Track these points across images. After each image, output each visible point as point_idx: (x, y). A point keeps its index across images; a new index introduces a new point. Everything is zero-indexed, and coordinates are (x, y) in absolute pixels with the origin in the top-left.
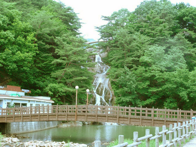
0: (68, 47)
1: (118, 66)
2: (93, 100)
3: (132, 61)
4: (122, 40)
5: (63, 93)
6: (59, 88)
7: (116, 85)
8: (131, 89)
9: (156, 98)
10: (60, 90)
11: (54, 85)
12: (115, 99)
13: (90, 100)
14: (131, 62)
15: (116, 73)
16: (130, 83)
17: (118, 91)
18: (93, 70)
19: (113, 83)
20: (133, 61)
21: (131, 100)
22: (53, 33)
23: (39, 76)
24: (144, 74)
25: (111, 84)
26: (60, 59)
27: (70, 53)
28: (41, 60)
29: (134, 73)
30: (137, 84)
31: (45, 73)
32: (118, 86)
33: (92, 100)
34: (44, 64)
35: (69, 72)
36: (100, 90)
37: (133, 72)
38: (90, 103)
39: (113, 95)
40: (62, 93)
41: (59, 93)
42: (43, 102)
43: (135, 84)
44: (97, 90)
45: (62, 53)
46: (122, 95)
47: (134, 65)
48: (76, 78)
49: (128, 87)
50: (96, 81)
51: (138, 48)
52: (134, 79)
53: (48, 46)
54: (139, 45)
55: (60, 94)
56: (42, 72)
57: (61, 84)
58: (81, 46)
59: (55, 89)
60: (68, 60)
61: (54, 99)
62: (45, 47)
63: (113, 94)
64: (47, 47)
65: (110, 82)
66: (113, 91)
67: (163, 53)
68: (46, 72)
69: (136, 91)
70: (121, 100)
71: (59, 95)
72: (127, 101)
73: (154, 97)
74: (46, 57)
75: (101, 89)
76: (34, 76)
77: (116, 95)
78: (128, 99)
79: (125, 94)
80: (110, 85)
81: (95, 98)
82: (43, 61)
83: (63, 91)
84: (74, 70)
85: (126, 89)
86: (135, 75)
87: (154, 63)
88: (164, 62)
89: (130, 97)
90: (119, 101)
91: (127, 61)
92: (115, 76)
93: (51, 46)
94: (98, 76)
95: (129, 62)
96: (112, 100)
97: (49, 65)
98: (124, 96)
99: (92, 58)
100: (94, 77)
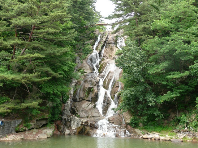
3: (142, 31)
9: (181, 91)
18: (110, 56)
36: (107, 81)
39: (122, 88)
50: (106, 69)
73: (178, 89)
81: (96, 94)
96: (120, 95)
99: (112, 41)
100: (105, 64)
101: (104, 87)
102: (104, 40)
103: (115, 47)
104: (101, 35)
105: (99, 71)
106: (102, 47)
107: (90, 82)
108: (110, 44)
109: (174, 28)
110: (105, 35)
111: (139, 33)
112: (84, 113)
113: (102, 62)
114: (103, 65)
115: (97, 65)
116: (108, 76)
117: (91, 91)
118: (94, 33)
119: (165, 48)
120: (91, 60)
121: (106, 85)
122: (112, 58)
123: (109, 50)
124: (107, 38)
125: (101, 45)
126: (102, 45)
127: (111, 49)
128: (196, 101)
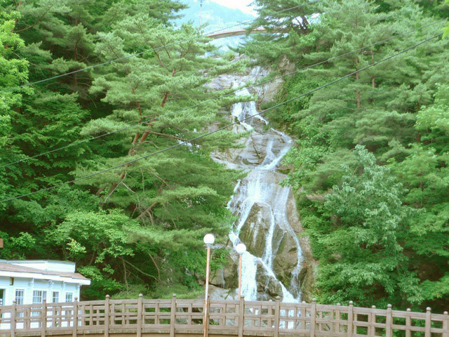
0: (143, 71)
1: (326, 137)
2: (228, 272)
3: (387, 125)
4: (349, 39)
5: (126, 246)
6: (108, 228)
7: (319, 215)
8: (380, 233)
10: (114, 234)
11: (91, 216)
12: (317, 270)
13: (218, 274)
14: (384, 129)
15: (322, 168)
16: (376, 212)
17: (326, 240)
19: (306, 206)
20: (391, 122)
21: (380, 277)
22: (81, 12)
23: (24, 179)
24: (432, 175)
25: (299, 209)
26: (114, 119)
27: (153, 93)
28: (33, 115)
29: (392, 172)
30: (404, 214)
31: (48, 167)
32: (328, 219)
33: (224, 272)
34: (45, 134)
35: (146, 170)
37: (389, 168)
38: (217, 286)
39: (305, 255)
40: (119, 248)
41: (109, 245)
42: (56, 282)
43: (398, 214)
45: (122, 95)
46: (345, 256)
47: (393, 143)
48: (173, 189)
49: (367, 227)
51: (413, 73)
52: (393, 194)
53: (62, 65)
54: (415, 60)
55: (114, 250)
56: (37, 164)
57: (116, 215)
58: (192, 67)
59: (91, 230)
60: (144, 121)
61: (90, 270)
62: (51, 66)
63: (308, 249)
64: (59, 68)
65: (294, 202)
66: (307, 240)
68: (51, 164)
69: (400, 241)
70: (341, 278)
71: (107, 255)
72: (365, 281)
74: (52, 107)
77: (321, 253)
78: (368, 273)
79: (357, 254)
80: (295, 215)
81: (235, 267)
82: (41, 122)
83: (124, 240)
84: (166, 160)
85: (360, 234)
86: (396, 182)
89: (377, 266)
90: (333, 279)
91: (365, 124)
92: (316, 179)
93: (73, 63)
95: (375, 127)
96: (305, 272)
97: (64, 137)
98: (352, 262)
103: (233, 123)
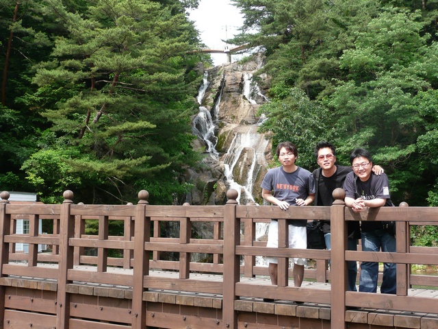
3: (319, 70)
6: (62, 161)
9: (398, 182)
14: (317, 74)
18: (234, 117)
26: (62, 69)
33: (215, 198)
36: (242, 168)
44: (236, 171)
47: (323, 82)
65: (271, 145)
67: (416, 31)
75: (245, 167)
76: (9, 133)
80: (270, 152)
87: (388, 68)
88: (422, 62)
91: (305, 72)
94: (240, 131)
99: (234, 87)
100: (230, 133)
101: (237, 180)
102: (218, 84)
103: (242, 99)
104: (209, 73)
105: (218, 149)
106: (216, 100)
107: (209, 172)
108: (230, 92)
109: (381, 65)
110: (218, 73)
111: (312, 73)
112: (208, 233)
113: (222, 131)
114: (227, 137)
115: (211, 137)
116: (243, 158)
117: (213, 190)
118: (196, 71)
119: (368, 103)
120: (198, 126)
121: (241, 176)
122: (240, 121)
123: (229, 104)
124: (223, 82)
125: (211, 94)
126: (215, 94)
127: (235, 102)
128: (428, 199)
